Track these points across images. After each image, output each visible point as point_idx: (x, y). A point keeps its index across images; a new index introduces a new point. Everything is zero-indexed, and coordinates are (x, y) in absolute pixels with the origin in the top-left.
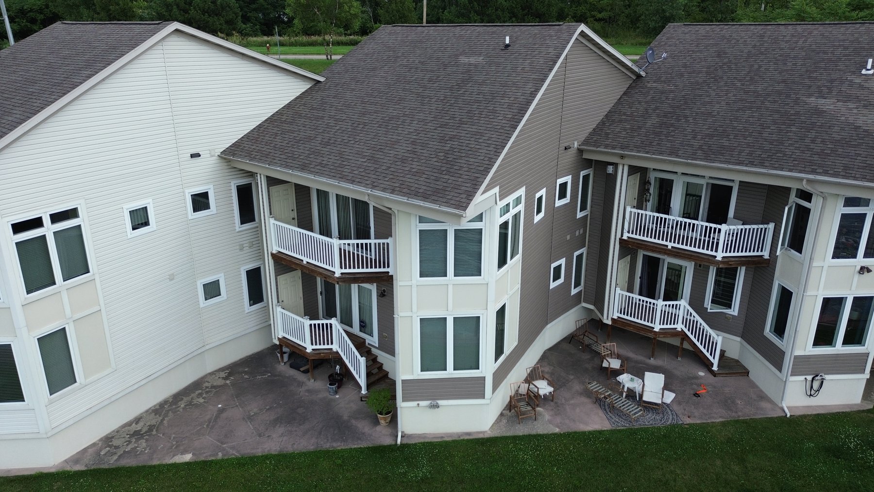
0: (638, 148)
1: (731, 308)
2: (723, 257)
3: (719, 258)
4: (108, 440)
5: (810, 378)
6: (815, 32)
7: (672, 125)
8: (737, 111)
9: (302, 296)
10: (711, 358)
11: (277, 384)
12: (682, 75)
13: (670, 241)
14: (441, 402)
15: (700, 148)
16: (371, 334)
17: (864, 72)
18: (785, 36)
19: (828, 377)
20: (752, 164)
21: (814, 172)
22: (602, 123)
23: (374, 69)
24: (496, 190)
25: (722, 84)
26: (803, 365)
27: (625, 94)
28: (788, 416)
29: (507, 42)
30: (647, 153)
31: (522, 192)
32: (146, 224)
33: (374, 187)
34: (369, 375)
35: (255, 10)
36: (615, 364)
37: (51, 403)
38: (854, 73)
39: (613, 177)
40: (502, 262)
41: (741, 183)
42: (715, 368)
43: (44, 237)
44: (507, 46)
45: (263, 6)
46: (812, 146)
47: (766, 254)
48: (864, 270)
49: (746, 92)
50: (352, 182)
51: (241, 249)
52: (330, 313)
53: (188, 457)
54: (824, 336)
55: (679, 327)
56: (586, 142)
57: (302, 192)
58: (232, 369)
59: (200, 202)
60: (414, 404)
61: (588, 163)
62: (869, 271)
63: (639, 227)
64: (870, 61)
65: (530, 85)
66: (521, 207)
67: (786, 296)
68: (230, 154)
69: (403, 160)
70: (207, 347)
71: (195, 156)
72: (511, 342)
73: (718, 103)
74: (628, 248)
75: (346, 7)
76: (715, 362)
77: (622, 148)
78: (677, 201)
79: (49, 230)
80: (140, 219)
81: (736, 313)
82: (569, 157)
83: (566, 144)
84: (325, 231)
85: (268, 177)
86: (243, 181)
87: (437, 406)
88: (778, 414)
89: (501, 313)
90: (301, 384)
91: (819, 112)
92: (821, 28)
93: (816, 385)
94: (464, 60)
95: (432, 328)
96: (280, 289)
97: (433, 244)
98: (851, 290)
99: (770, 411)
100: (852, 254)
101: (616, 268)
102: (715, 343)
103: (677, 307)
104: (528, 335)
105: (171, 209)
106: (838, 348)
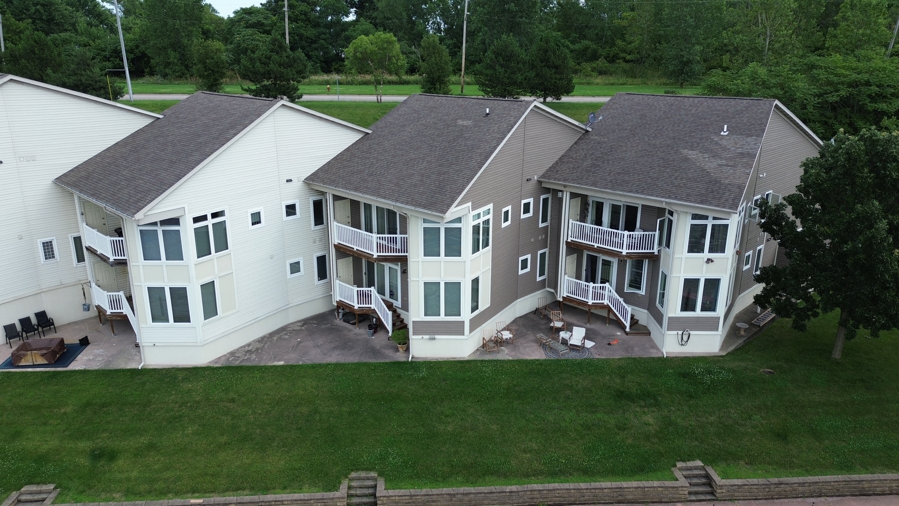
0: (574, 181)
1: (640, 289)
2: (627, 253)
3: (624, 253)
4: (232, 354)
5: (680, 332)
6: (705, 104)
7: (599, 166)
8: (640, 157)
9: (352, 274)
10: (625, 323)
11: (334, 330)
12: (614, 131)
13: (596, 243)
14: (437, 337)
15: (611, 181)
16: (397, 300)
17: (722, 133)
18: (686, 106)
19: (692, 332)
20: (637, 192)
21: (669, 197)
22: (557, 163)
23: (404, 126)
24: (470, 204)
25: (637, 138)
26: (675, 323)
27: (575, 143)
28: (665, 357)
29: (488, 112)
30: (578, 184)
31: (491, 206)
32: (259, 222)
33: (397, 201)
34: (394, 325)
35: (316, 49)
36: (558, 324)
37: (204, 325)
38: (716, 133)
39: (561, 200)
40: (476, 249)
41: (643, 206)
42: (628, 329)
43: (207, 226)
44: (488, 114)
45: (324, 45)
46: (675, 181)
47: (655, 251)
48: (709, 261)
49: (649, 145)
50: (385, 198)
51: (314, 242)
52: (370, 284)
53: (282, 363)
54: (688, 304)
55: (606, 302)
56: (543, 176)
57: (355, 204)
58: (306, 322)
59: (291, 210)
60: (420, 337)
61: (547, 190)
62: (712, 261)
63: (582, 233)
64: (726, 126)
65: (495, 142)
66: (490, 216)
67: (665, 277)
68: (310, 180)
69: (415, 186)
70: (291, 305)
71: (289, 181)
72: (485, 302)
73: (631, 151)
74: (574, 248)
75: (394, 60)
76: (628, 325)
77: (564, 181)
78: (606, 217)
79: (210, 222)
80: (256, 219)
81: (644, 293)
82: (531, 186)
83: (528, 177)
84: (369, 229)
85: (333, 195)
86: (317, 198)
87: (434, 339)
88: (660, 355)
89: (476, 282)
90: (350, 331)
91: (686, 159)
92: (709, 101)
93: (685, 338)
94: (460, 122)
95: (431, 289)
96: (339, 268)
97: (431, 237)
98: (703, 274)
99: (654, 354)
100: (701, 250)
101: (566, 263)
102: (627, 312)
103: (603, 288)
104: (500, 302)
105: (273, 214)
106: (698, 313)
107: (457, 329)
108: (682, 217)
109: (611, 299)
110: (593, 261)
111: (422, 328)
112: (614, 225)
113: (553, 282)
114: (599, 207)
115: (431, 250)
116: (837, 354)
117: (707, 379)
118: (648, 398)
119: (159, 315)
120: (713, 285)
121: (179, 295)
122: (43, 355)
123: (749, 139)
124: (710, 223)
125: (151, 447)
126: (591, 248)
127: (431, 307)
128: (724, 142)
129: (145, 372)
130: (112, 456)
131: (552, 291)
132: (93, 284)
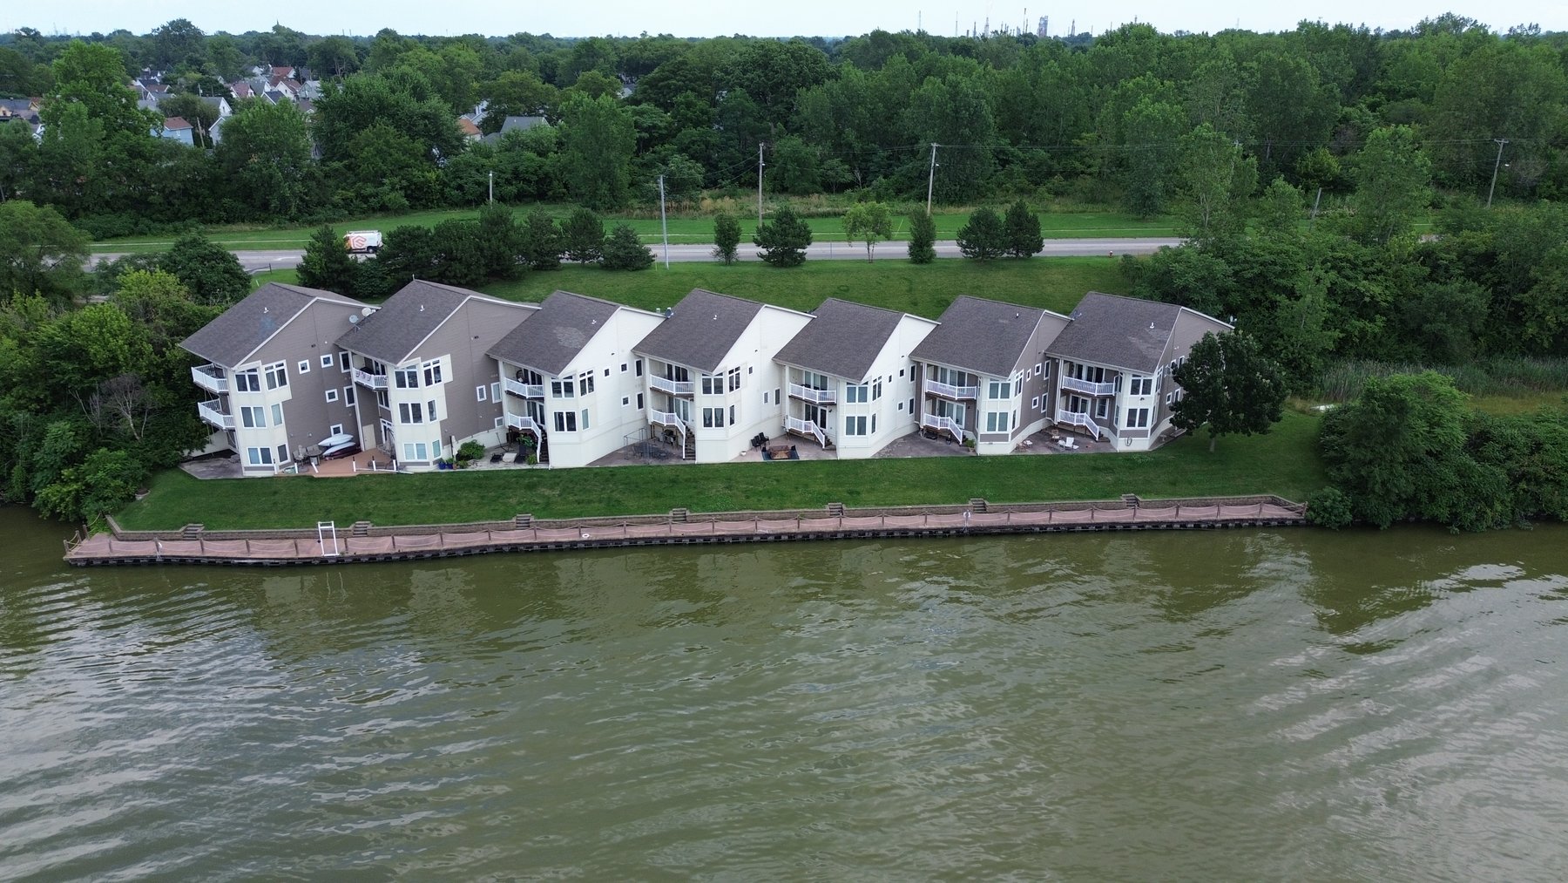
0: (1065, 353)
1: (1104, 416)
2: (1097, 395)
3: (1095, 395)
4: (880, 452)
5: (1127, 439)
6: (1143, 305)
7: (1080, 344)
8: (1104, 340)
9: (932, 410)
10: (1095, 436)
11: (922, 441)
12: (1089, 321)
13: (1078, 389)
14: (993, 442)
15: (1088, 354)
16: (961, 425)
17: (1151, 327)
18: (1132, 306)
19: (1133, 439)
20: (1103, 362)
21: (1120, 365)
22: (1055, 340)
24: (1015, 371)
26: (1124, 434)
27: (1065, 328)
28: (1118, 452)
29: (1018, 315)
30: (1071, 355)
31: (1023, 371)
32: (892, 381)
33: (973, 368)
34: (964, 440)
36: (1057, 437)
37: (870, 437)
38: (1147, 327)
39: (1058, 364)
40: (1016, 395)
41: (1106, 370)
42: (1097, 439)
43: (877, 384)
44: (1017, 317)
46: (1124, 356)
47: (1113, 394)
48: (1142, 399)
51: (912, 391)
52: (942, 413)
54: (1131, 423)
55: (1084, 424)
56: (1047, 350)
57: (936, 368)
58: (905, 438)
59: (902, 373)
60: (983, 443)
61: (1049, 358)
62: (1144, 399)
63: (1070, 383)
64: (1153, 322)
65: (1026, 335)
66: (1022, 376)
67: (1118, 408)
68: (911, 355)
71: (903, 357)
72: (1017, 425)
73: (1099, 336)
74: (1065, 392)
76: (1097, 437)
77: (1060, 353)
78: (1084, 374)
79: (878, 382)
80: (890, 379)
81: (1106, 418)
82: (1041, 356)
83: (1041, 350)
84: (943, 381)
85: (927, 364)
86: (915, 366)
87: (992, 444)
88: (1115, 452)
89: (1014, 412)
90: (933, 441)
91: (1130, 343)
92: (1145, 304)
93: (1129, 442)
94: (1001, 321)
95: (992, 416)
96: (925, 405)
97: (994, 388)
98: (1139, 406)
99: (1112, 451)
100: (1137, 393)
101: (1060, 401)
102: (1096, 430)
103: (1082, 416)
104: (1026, 422)
105: (896, 375)
106: (1137, 427)
107: (1004, 438)
108: (1127, 376)
109: (1087, 422)
110: (1076, 400)
111: (985, 438)
112: (1089, 379)
113: (1053, 416)
114: (1080, 368)
115: (993, 395)
116: (1212, 449)
117: (1140, 461)
118: (1109, 470)
119: (850, 431)
120: (1144, 412)
121: (862, 421)
123: (1165, 331)
124: (1142, 379)
125: (873, 490)
126: (1077, 393)
127: (991, 426)
128: (1151, 333)
129: (841, 461)
130: (858, 493)
131: (1050, 419)
132: (790, 417)
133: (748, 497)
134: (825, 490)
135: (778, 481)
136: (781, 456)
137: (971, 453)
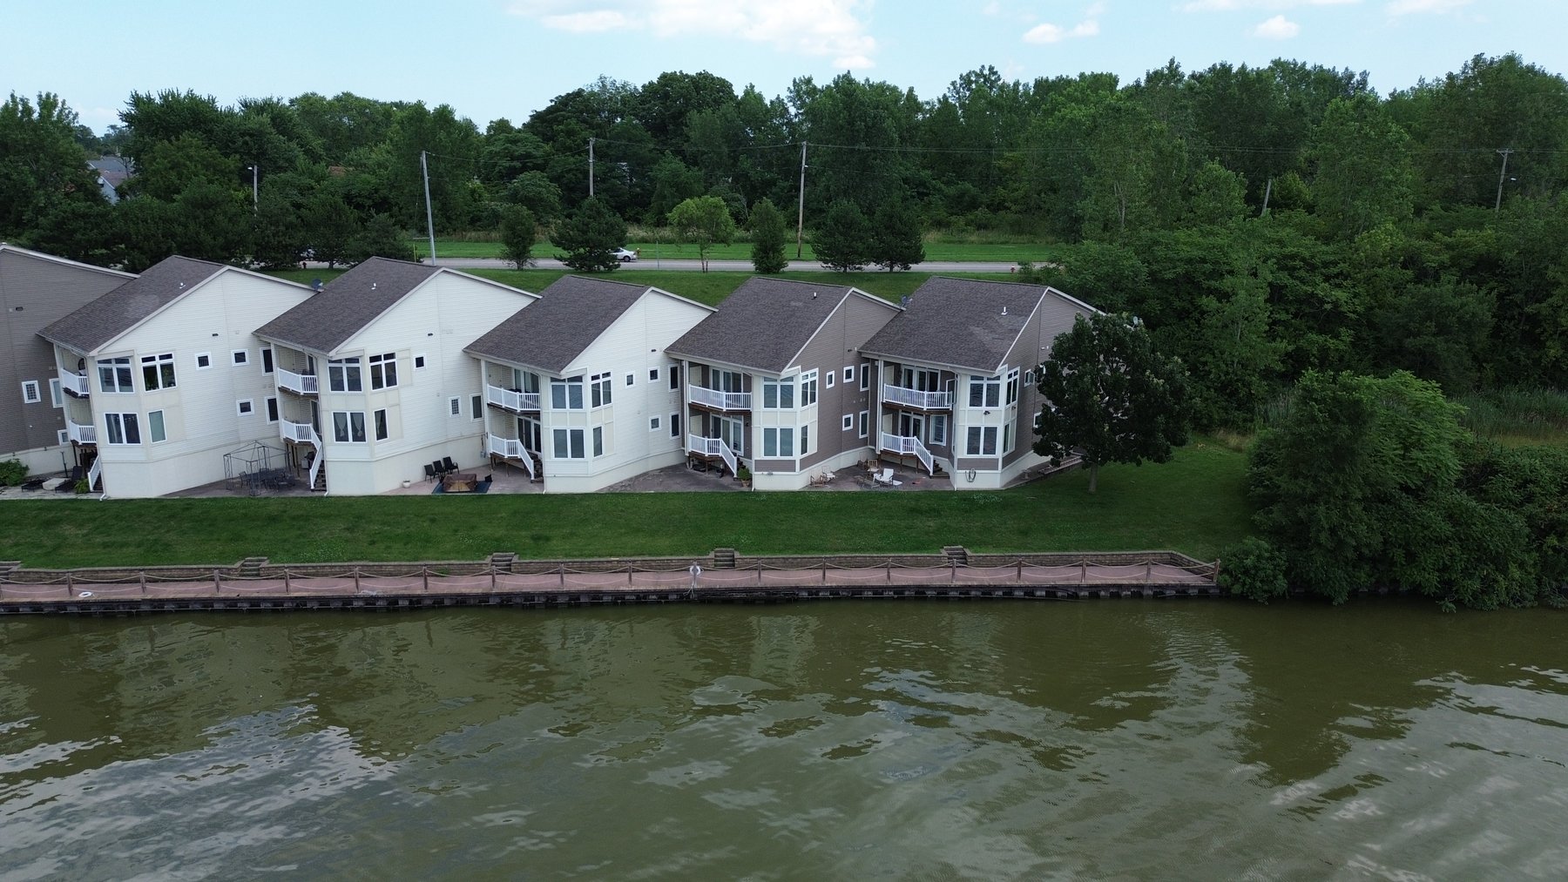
0: (886, 351)
1: (941, 441)
2: (929, 410)
3: (925, 409)
4: (611, 487)
5: (968, 472)
7: (905, 339)
8: (939, 332)
9: (703, 428)
10: (929, 469)
11: (687, 475)
12: (923, 311)
13: (905, 402)
14: (774, 472)
15: (914, 351)
16: (740, 450)
17: (1002, 313)
19: (977, 471)
20: (931, 359)
21: (953, 363)
22: (874, 337)
23: (746, 305)
24: (799, 367)
25: (940, 317)
26: (964, 464)
27: (891, 321)
28: (955, 490)
29: (815, 296)
30: (891, 354)
31: (817, 370)
32: (632, 383)
33: (744, 364)
34: (738, 469)
36: (874, 469)
37: (594, 461)
38: (998, 314)
39: (877, 367)
40: (804, 403)
41: (941, 371)
42: (931, 474)
43: (599, 383)
46: (959, 351)
48: (987, 412)
49: (948, 322)
50: (734, 362)
51: (671, 403)
52: (717, 436)
53: (652, 492)
54: (973, 449)
55: (914, 453)
56: (862, 348)
57: (705, 368)
59: (654, 374)
60: (760, 473)
61: (867, 360)
62: (989, 413)
63: (895, 394)
64: (1006, 308)
65: (819, 319)
66: (816, 378)
67: (956, 428)
68: (670, 350)
69: (758, 353)
71: (653, 351)
72: (813, 448)
73: (933, 328)
74: (889, 408)
76: (931, 470)
77: (879, 351)
78: (915, 381)
79: (601, 380)
80: (630, 381)
81: (943, 444)
82: (852, 356)
83: (851, 349)
84: (716, 388)
85: (689, 362)
86: (674, 366)
87: (772, 474)
88: (952, 490)
89: (805, 430)
90: (700, 476)
93: (972, 476)
94: (793, 303)
95: (770, 434)
96: (691, 424)
97: (770, 393)
98: (983, 423)
99: (948, 488)
100: (980, 404)
101: (883, 420)
102: (931, 461)
103: (913, 441)
104: (825, 452)
105: (642, 377)
106: (981, 455)
107: (789, 466)
108: (963, 378)
109: (917, 450)
110: (906, 420)
111: (761, 465)
112: (921, 387)
113: (873, 441)
114: (910, 373)
115: (770, 402)
116: (1092, 489)
117: (982, 502)
118: (935, 512)
119: (561, 451)
120: (991, 432)
121: (578, 436)
122: (467, 484)
123: (1020, 318)
124: (985, 383)
125: (572, 534)
126: (904, 409)
127: (770, 450)
128: (1001, 321)
129: (548, 496)
130: (548, 539)
131: (873, 448)
132: (490, 436)
133: (373, 543)
134: (497, 535)
135: (433, 521)
136: (459, 487)
137: (745, 489)
